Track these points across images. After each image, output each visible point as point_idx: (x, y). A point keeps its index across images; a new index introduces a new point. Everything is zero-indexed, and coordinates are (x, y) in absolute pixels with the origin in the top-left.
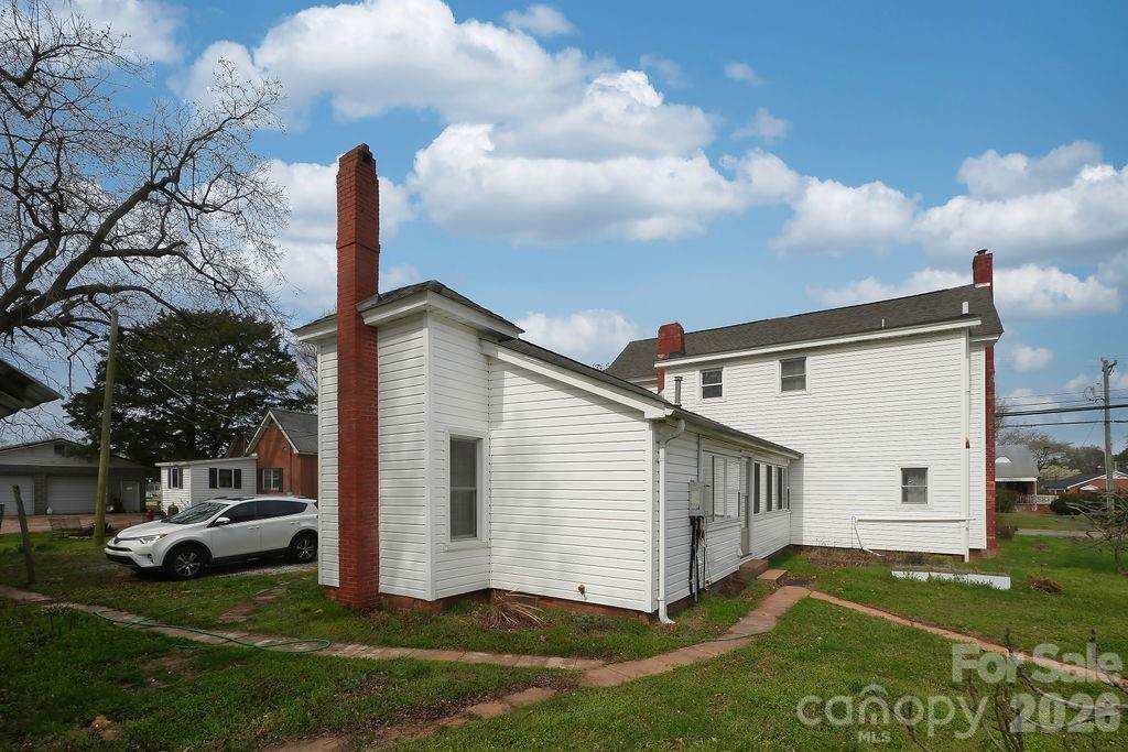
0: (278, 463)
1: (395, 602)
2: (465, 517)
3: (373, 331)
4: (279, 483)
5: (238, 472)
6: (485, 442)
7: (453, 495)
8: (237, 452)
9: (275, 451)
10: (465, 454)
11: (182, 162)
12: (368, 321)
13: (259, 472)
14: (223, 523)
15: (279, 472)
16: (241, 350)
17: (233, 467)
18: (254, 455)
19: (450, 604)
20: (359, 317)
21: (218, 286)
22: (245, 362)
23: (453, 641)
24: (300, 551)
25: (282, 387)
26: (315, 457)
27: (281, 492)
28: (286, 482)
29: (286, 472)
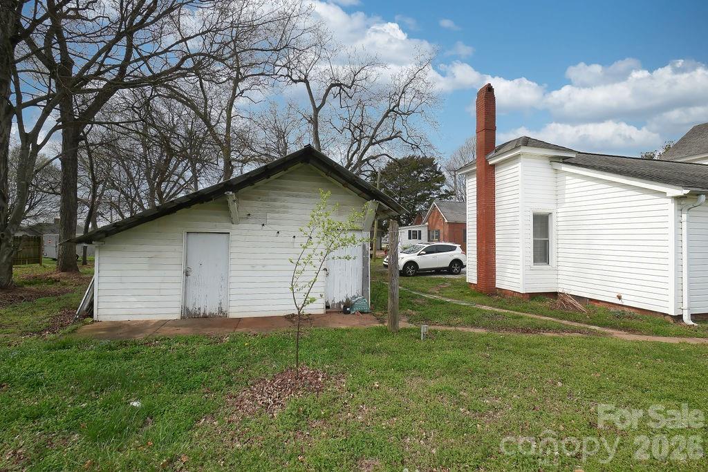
0: (438, 227)
1: (504, 293)
2: (542, 253)
3: (493, 166)
4: (438, 237)
5: (420, 232)
6: (554, 215)
7: (535, 242)
8: (419, 222)
9: (436, 221)
10: (541, 222)
11: (400, 98)
12: (490, 163)
13: (429, 231)
14: (423, 254)
15: (438, 231)
16: (419, 173)
17: (417, 229)
18: (427, 223)
19: (533, 296)
20: (487, 162)
21: (413, 146)
22: (422, 178)
23: (534, 310)
24: (454, 269)
25: (438, 188)
26: (466, 224)
27: (439, 241)
28: (442, 237)
29: (441, 231)
